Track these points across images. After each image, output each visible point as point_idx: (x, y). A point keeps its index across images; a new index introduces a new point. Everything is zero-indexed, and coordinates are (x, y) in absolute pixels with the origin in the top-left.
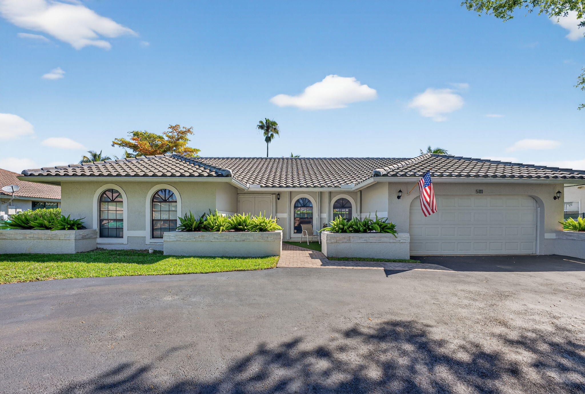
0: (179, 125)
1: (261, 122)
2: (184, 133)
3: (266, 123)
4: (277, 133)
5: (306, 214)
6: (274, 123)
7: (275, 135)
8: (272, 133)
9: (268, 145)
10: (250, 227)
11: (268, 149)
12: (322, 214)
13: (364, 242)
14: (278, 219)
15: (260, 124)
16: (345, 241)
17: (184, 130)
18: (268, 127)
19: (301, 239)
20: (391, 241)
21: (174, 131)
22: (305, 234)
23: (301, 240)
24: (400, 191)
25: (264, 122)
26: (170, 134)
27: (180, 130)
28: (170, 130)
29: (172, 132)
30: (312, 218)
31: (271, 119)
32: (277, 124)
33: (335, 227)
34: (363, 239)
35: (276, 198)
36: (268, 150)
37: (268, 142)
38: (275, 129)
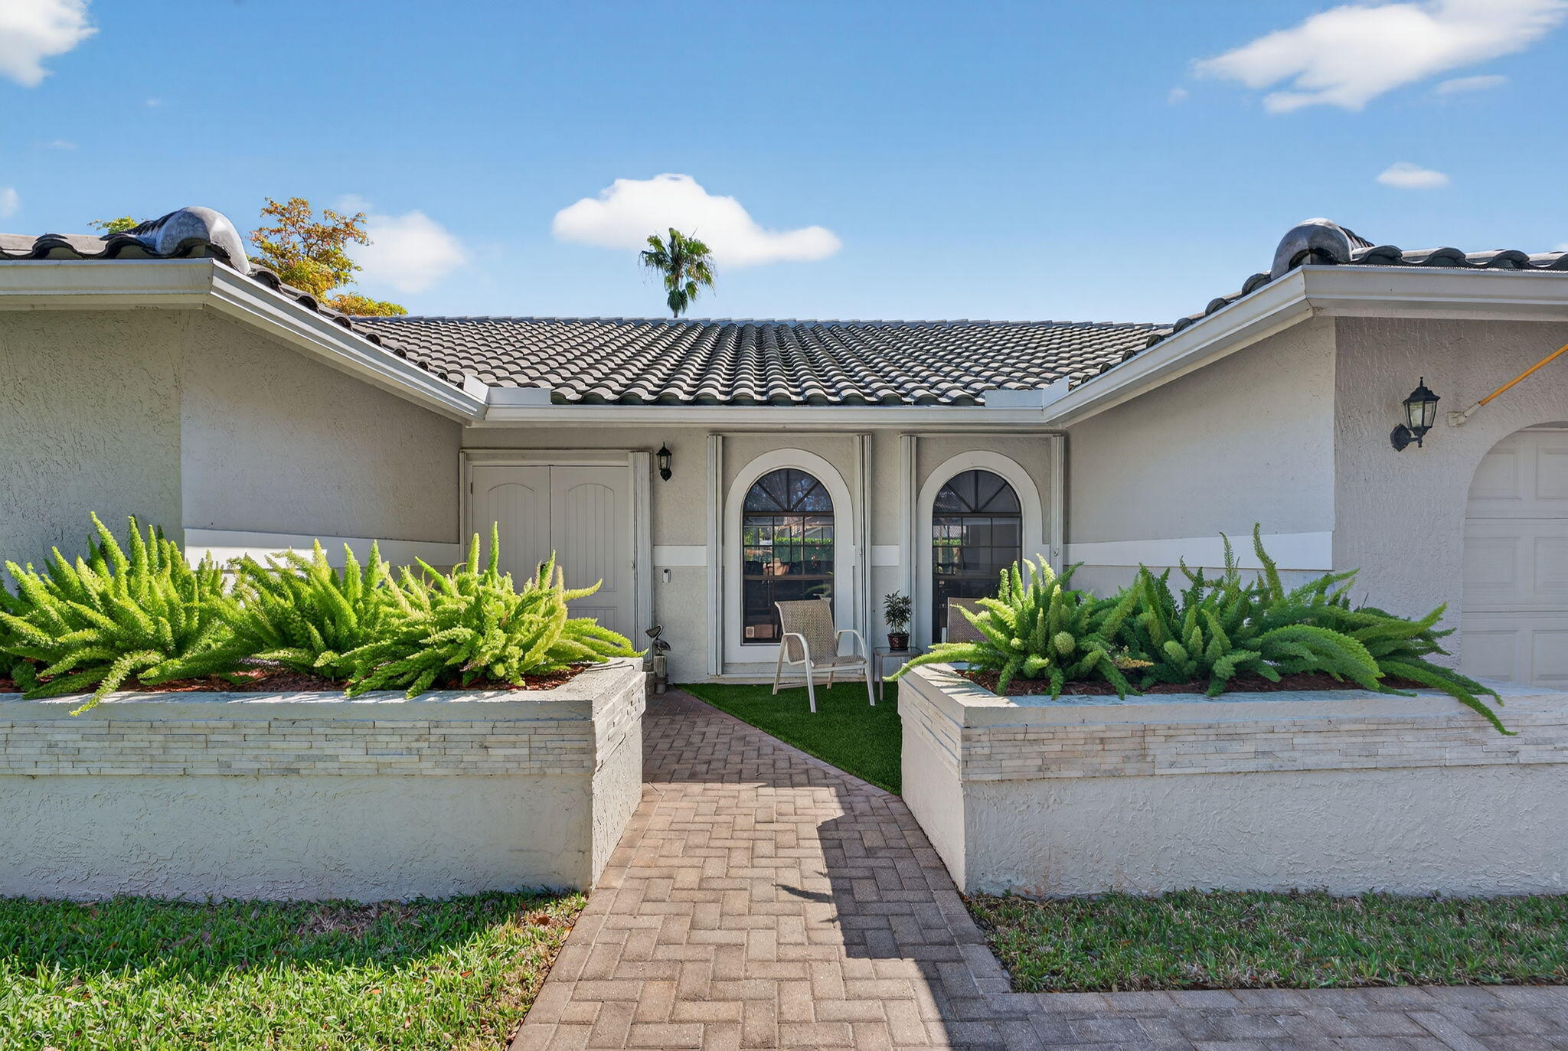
0: (303, 203)
1: (655, 241)
2: (330, 236)
3: (672, 246)
4: (708, 280)
5: (803, 546)
6: (698, 248)
7: (700, 287)
8: (691, 279)
9: (677, 317)
10: (361, 655)
12: (878, 548)
13: (1251, 765)
14: (666, 571)
15: (653, 249)
16: (1111, 761)
17: (330, 224)
18: (677, 261)
19: (779, 672)
20: (1452, 755)
21: (290, 229)
22: (796, 654)
23: (775, 675)
24: (1423, 395)
25: (666, 241)
26: (274, 240)
27: (308, 223)
28: (273, 221)
29: (279, 231)
30: (830, 565)
31: (687, 233)
32: (707, 251)
33: (1016, 642)
34: (1249, 747)
35: (652, 471)
37: (679, 308)
38: (700, 266)
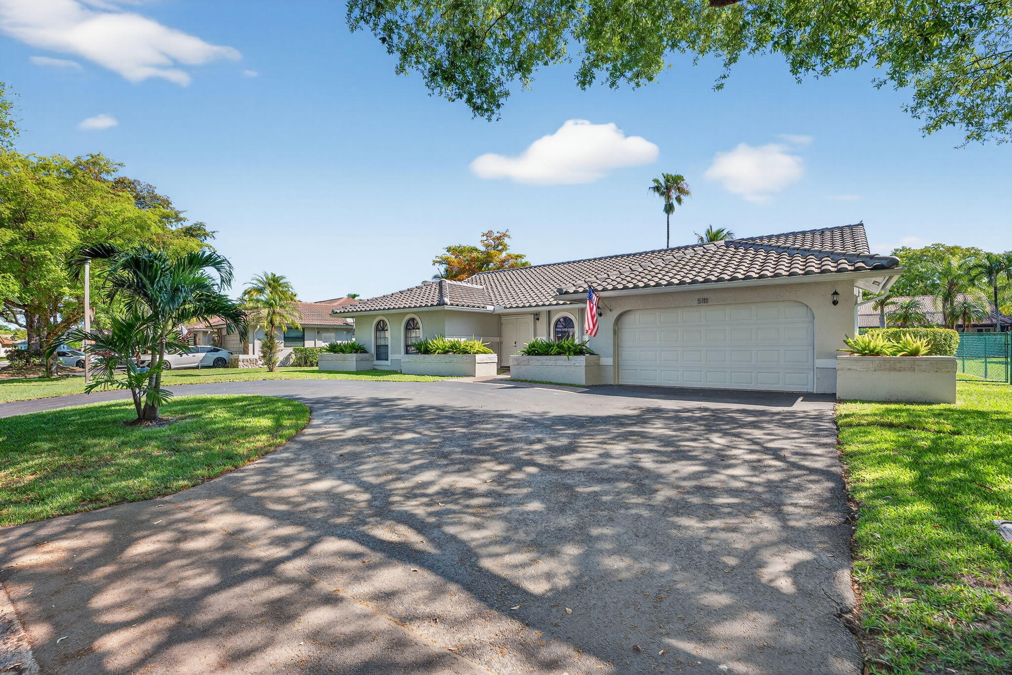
0: (497, 229)
1: (656, 181)
3: (665, 180)
6: (678, 179)
7: (682, 198)
8: (677, 195)
9: (668, 218)
11: (668, 224)
15: (655, 185)
18: (669, 188)
25: (662, 181)
26: (485, 243)
28: (486, 237)
31: (673, 173)
32: (683, 180)
35: (534, 319)
36: (668, 227)
37: (669, 212)
38: (682, 187)
